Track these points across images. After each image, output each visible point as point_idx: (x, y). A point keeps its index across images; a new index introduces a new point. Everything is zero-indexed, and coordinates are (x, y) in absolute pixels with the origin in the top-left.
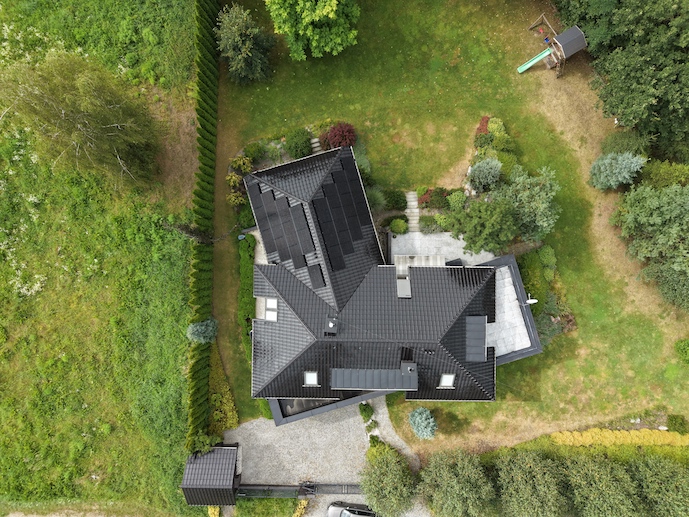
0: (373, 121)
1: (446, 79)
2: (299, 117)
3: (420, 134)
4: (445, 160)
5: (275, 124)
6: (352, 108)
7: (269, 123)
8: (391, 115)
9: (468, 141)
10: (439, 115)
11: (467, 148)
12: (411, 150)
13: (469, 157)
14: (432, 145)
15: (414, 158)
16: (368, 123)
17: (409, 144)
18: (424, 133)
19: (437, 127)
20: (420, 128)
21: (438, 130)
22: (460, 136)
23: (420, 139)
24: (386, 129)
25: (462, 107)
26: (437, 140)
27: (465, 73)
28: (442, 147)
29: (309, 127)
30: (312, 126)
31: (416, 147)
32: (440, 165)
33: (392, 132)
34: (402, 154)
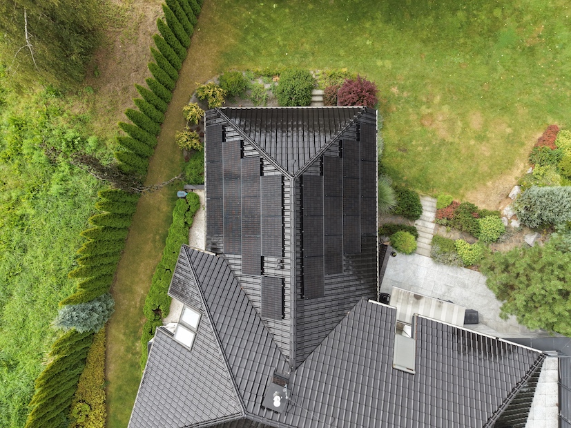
0: (402, 88)
1: (515, 61)
2: (305, 55)
3: (460, 123)
4: (484, 168)
5: (270, 55)
6: (379, 63)
7: (263, 52)
8: (429, 88)
9: (522, 151)
10: (492, 106)
11: (517, 161)
12: (443, 142)
13: (517, 173)
14: (472, 142)
15: (443, 153)
16: (395, 90)
17: (442, 133)
18: (466, 125)
19: (486, 121)
20: (463, 116)
21: (485, 126)
22: (512, 141)
23: (458, 130)
24: (417, 104)
25: (526, 105)
26: (481, 138)
27: (542, 61)
28: (484, 150)
29: (316, 73)
30: (320, 72)
31: (451, 140)
32: (475, 172)
33: (424, 110)
34: (430, 143)
